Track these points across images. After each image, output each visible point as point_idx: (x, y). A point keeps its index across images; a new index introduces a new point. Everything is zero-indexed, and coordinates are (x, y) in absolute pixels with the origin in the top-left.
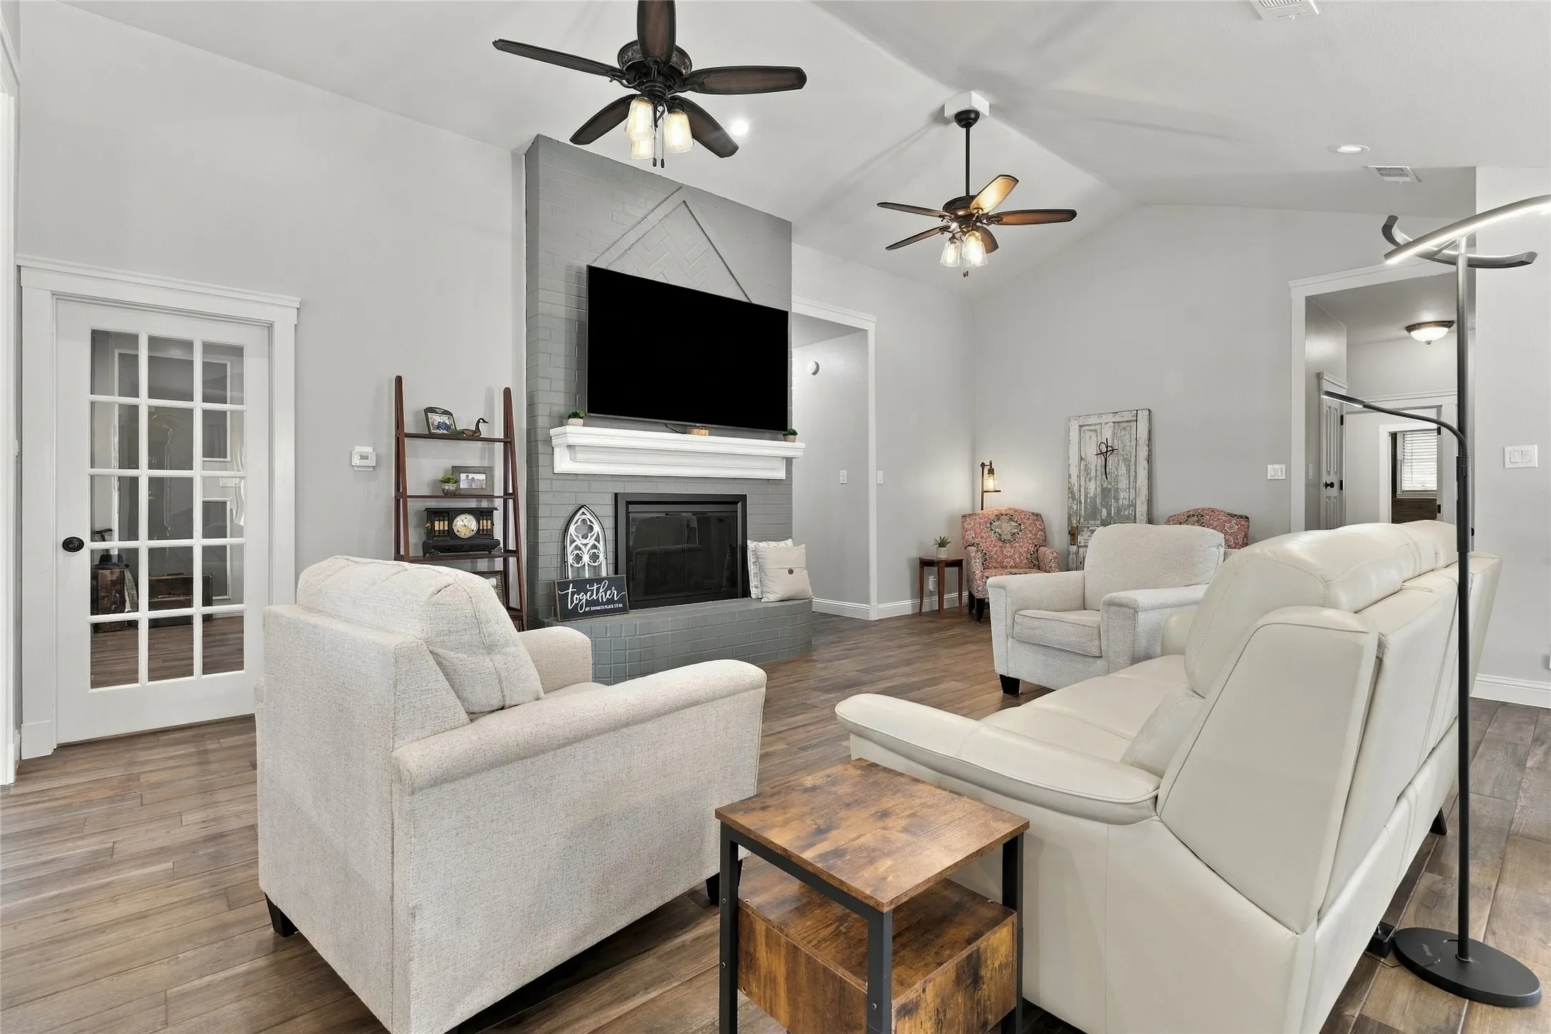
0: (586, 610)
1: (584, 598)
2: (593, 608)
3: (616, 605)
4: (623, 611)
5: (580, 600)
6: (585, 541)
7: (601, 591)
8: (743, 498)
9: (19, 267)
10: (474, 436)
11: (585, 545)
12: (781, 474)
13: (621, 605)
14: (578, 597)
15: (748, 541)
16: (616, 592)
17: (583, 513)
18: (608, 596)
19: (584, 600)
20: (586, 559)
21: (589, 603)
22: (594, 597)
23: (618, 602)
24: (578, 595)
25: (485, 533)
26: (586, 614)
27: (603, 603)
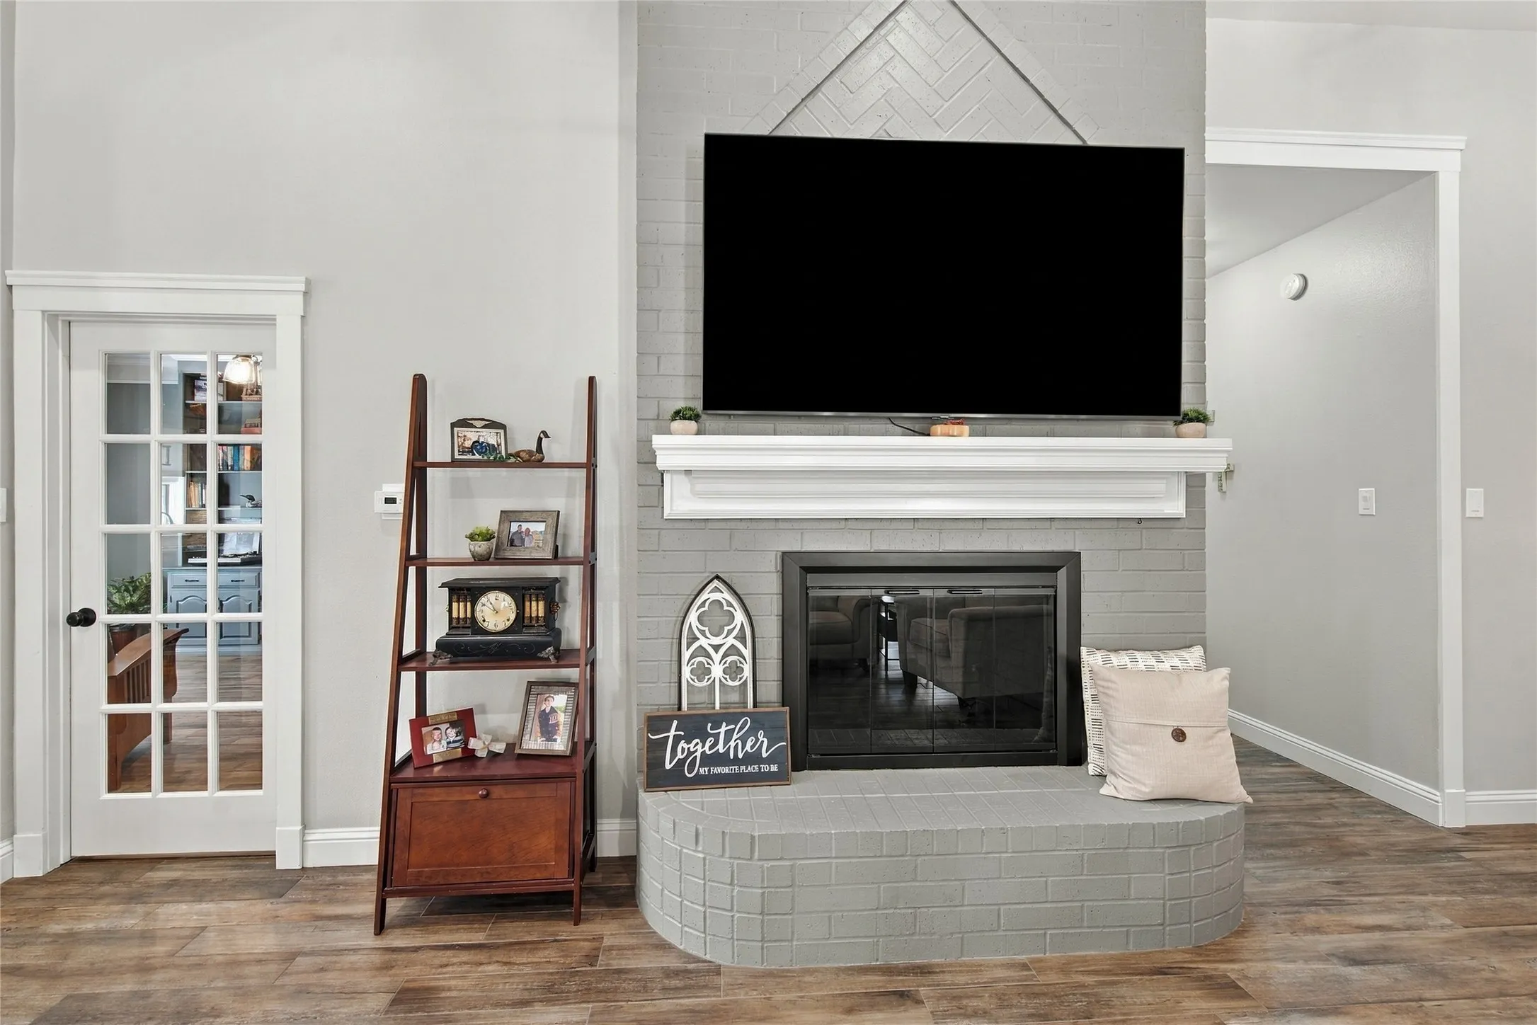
0: (702, 772)
1: (699, 748)
2: (718, 770)
3: (765, 768)
4: (779, 779)
5: (690, 753)
6: (716, 641)
7: (735, 736)
8: (1073, 559)
9: (10, 287)
10: (534, 460)
11: (717, 648)
12: (1176, 507)
13: (774, 768)
14: (686, 746)
15: (1084, 650)
16: (766, 740)
17: (717, 590)
18: (748, 748)
19: (698, 754)
20: (717, 671)
21: (707, 760)
22: (720, 748)
23: (769, 760)
24: (688, 742)
25: (534, 622)
26: (701, 782)
27: (736, 761)
